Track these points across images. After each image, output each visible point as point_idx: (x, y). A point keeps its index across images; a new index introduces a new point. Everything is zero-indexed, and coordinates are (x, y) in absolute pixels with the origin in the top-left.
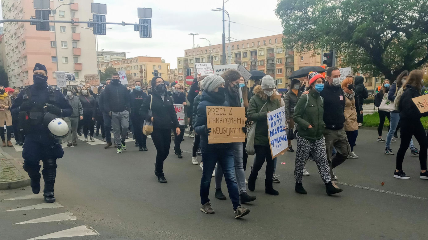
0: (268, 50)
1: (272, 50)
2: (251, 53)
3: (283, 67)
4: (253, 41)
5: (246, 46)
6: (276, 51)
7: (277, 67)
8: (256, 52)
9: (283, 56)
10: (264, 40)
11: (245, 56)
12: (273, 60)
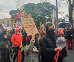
0: (7, 21)
1: (8, 21)
2: (3, 22)
3: (11, 25)
4: (3, 19)
5: (1, 20)
6: (9, 21)
7: (9, 25)
8: (4, 21)
9: (11, 22)
10: (6, 19)
11: (1, 22)
12: (8, 23)
